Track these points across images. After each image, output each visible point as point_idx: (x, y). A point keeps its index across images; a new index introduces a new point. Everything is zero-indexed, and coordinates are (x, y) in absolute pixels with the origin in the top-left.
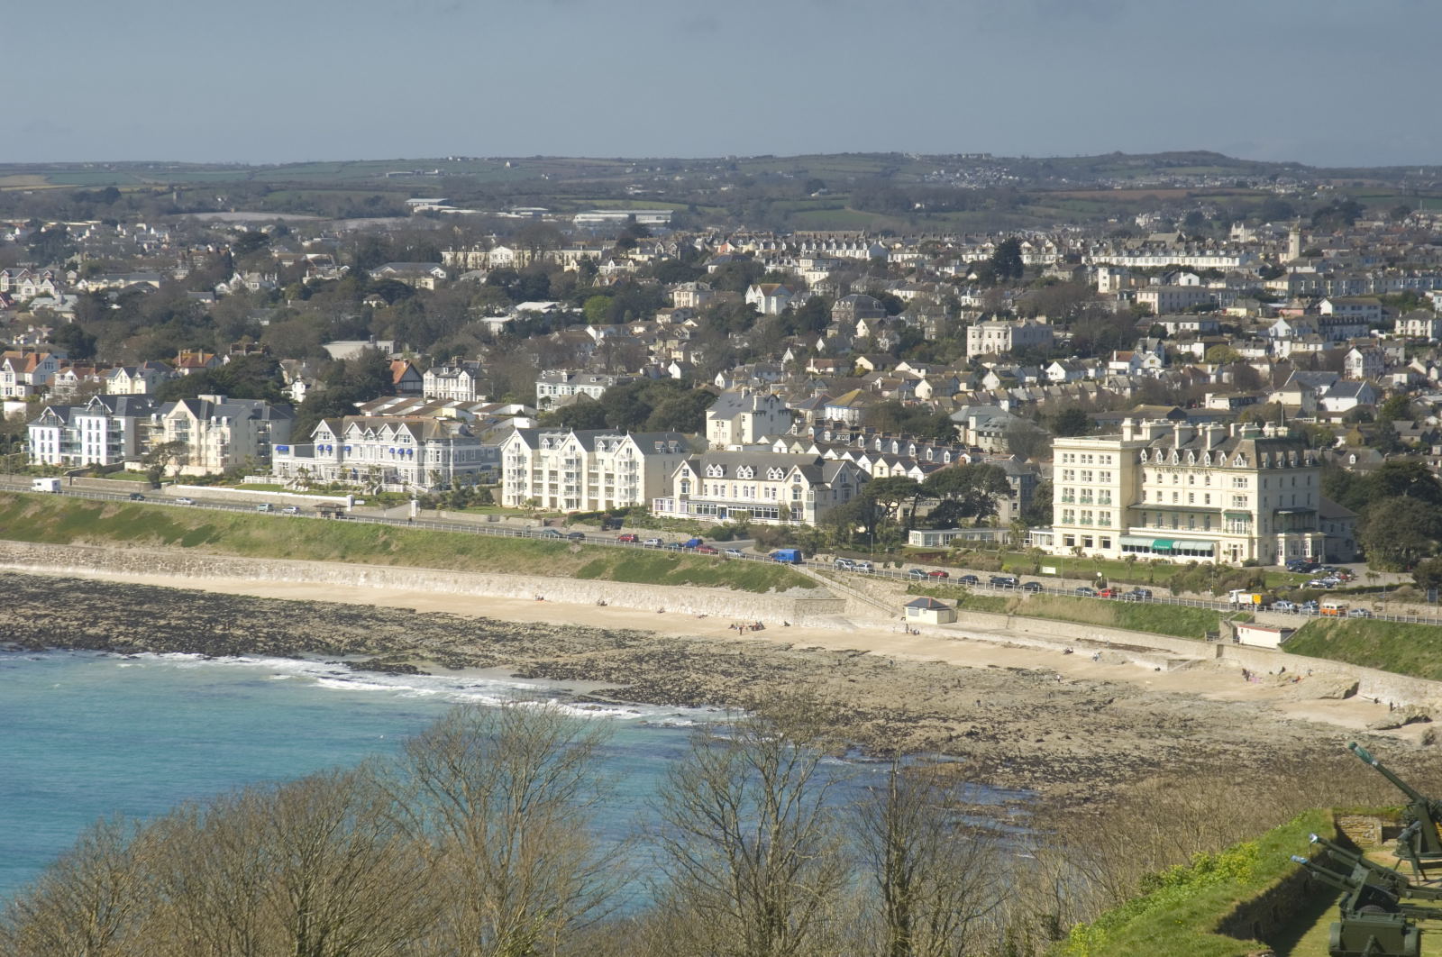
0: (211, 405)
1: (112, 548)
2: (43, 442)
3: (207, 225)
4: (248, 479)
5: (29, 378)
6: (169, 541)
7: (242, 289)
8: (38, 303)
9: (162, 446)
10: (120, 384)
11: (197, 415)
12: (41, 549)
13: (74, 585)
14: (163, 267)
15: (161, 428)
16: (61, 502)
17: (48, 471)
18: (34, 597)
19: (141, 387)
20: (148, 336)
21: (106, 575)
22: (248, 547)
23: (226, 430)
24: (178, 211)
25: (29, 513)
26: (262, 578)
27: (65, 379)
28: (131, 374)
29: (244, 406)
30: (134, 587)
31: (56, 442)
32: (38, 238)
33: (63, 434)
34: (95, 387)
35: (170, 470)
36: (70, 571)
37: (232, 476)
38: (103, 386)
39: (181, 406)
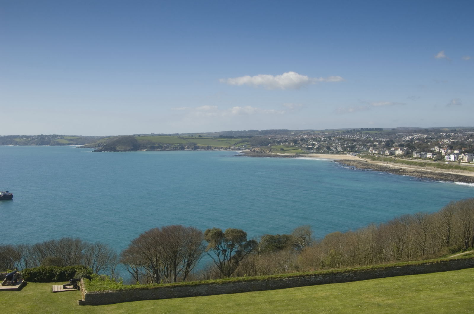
0: (466, 155)
1: (454, 170)
2: (447, 158)
3: (466, 134)
4: (470, 163)
5: (445, 151)
6: (461, 169)
7: (470, 141)
8: (447, 143)
9: (460, 159)
10: (456, 152)
11: (465, 155)
12: (446, 170)
13: (450, 174)
14: (461, 138)
15: (460, 157)
16: (448, 165)
17: (447, 161)
18: (445, 175)
19: (458, 152)
20: (459, 146)
21: (453, 173)
22: (470, 170)
23: (468, 157)
24: (463, 132)
25: (445, 166)
26: (472, 174)
27: (449, 151)
28: (457, 150)
29: (470, 154)
30: (457, 175)
31: (448, 158)
32: (447, 135)
33: (449, 157)
34: (453, 152)
35: (461, 161)
36: (449, 173)
37: (468, 162)
38: (454, 152)
39: (463, 154)
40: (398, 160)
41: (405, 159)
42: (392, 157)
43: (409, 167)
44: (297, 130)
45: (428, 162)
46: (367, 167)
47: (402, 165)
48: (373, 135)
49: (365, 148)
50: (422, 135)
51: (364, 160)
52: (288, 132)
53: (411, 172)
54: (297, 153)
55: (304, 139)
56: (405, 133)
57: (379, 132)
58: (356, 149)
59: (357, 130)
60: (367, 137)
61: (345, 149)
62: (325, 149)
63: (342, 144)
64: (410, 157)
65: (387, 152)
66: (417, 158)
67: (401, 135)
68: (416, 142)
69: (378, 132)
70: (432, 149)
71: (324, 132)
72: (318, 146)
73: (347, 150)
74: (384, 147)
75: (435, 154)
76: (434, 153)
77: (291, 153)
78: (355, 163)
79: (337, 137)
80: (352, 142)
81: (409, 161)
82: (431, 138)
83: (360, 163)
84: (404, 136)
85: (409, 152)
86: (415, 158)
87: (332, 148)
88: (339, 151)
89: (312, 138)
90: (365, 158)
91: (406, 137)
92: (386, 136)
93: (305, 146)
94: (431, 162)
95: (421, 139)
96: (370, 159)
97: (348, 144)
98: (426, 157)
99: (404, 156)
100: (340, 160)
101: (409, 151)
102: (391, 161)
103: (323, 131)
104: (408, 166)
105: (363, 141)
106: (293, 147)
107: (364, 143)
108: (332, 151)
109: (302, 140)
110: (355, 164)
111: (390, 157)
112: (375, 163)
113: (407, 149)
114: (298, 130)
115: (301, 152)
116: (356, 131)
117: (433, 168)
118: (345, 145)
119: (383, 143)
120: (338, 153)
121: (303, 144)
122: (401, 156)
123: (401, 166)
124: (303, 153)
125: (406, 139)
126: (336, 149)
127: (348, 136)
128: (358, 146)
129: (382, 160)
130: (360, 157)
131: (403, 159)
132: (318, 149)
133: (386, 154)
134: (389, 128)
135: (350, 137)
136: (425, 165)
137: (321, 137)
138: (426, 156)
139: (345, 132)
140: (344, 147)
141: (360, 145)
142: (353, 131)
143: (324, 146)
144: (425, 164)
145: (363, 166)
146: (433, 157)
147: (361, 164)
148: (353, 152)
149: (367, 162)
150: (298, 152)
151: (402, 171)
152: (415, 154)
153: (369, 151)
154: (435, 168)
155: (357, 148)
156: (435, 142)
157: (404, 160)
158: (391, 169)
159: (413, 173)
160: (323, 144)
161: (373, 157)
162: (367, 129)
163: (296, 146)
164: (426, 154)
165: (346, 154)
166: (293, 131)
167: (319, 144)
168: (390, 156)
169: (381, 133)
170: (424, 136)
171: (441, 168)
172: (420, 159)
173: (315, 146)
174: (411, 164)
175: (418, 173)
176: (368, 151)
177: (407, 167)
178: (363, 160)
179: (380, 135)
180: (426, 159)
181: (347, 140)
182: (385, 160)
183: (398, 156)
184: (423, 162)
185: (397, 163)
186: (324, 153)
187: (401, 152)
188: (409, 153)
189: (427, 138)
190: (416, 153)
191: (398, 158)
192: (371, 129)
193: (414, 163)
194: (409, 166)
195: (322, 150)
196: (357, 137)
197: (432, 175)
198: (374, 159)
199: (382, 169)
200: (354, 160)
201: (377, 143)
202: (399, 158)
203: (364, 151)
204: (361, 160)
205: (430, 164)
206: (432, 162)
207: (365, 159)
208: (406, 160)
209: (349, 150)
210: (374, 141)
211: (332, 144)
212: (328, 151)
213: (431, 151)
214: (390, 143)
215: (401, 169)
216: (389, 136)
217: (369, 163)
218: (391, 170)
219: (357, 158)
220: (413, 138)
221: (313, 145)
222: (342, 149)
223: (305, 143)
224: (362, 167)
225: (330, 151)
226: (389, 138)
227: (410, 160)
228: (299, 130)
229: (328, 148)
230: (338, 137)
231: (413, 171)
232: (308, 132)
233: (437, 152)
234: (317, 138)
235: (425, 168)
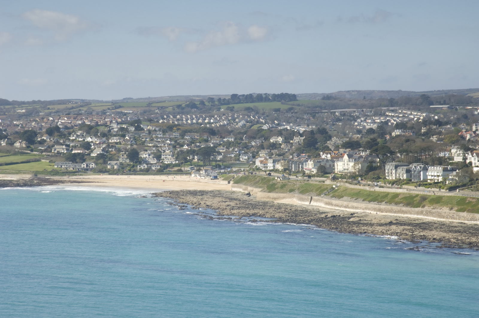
40: (342, 188)
41: (364, 185)
42: (324, 182)
43: (375, 209)
44: (37, 100)
45: (432, 194)
46: (252, 212)
47: (355, 204)
48: (267, 116)
49: (246, 153)
50: (411, 114)
51: (241, 190)
52: (7, 107)
53: (381, 225)
54: (36, 174)
55: (57, 128)
56: (363, 106)
57: (286, 107)
58: (219, 158)
59: (219, 100)
60: (251, 122)
61: (186, 159)
62: (123, 159)
63: (176, 141)
64: (378, 178)
65: (310, 166)
66: (397, 182)
67: (350, 112)
68: (393, 134)
69: (284, 107)
70: (442, 155)
71: (120, 107)
72: (103, 150)
73: (190, 161)
74: (300, 151)
75: (453, 170)
76: (449, 167)
77: (18, 172)
78: (217, 199)
79: (161, 121)
80: (205, 138)
81: (375, 192)
82: (439, 123)
83: (231, 199)
84: (358, 117)
85: (374, 165)
86: (393, 183)
87: (144, 155)
88: (168, 166)
89: (83, 126)
90: (245, 185)
91: (365, 120)
92: (305, 117)
93: (62, 149)
94: (439, 194)
95: (409, 125)
96: (260, 187)
97: (192, 142)
98: (425, 180)
99: (361, 176)
100: (171, 192)
101: (375, 162)
102: (321, 191)
103: (118, 105)
104: (372, 205)
105: (239, 134)
106: (22, 153)
107: (242, 139)
108: (146, 167)
109: (51, 132)
110: (215, 202)
111: (320, 182)
112: (275, 199)
113: (367, 157)
114: (39, 101)
115: (49, 168)
116: (217, 103)
117: (445, 210)
118: (186, 147)
119: (297, 139)
120: (164, 170)
121: (53, 146)
122: (353, 177)
123: (353, 207)
124: (56, 173)
125: (364, 126)
126: (158, 157)
127: (193, 119)
128: (222, 150)
129: (297, 191)
130: (232, 182)
131: (357, 187)
132: (103, 158)
133: (307, 172)
134: (315, 95)
135: (200, 121)
136: (424, 203)
137: (111, 122)
138: (425, 176)
139: (183, 105)
140: (181, 151)
141: (229, 145)
142: (207, 103)
143: (119, 150)
144: (424, 198)
145: (239, 208)
146: (445, 180)
147: (232, 204)
148: (209, 168)
149: (251, 198)
150: (41, 170)
151: (354, 223)
152: (394, 171)
153: (258, 163)
154: (452, 211)
155: (220, 153)
156: (452, 132)
157: (361, 187)
158: (323, 216)
159: (388, 228)
160: (117, 143)
161: (269, 180)
162: (249, 98)
163: (32, 151)
164: (425, 169)
165: (190, 174)
166: (23, 103)
167: (104, 143)
168: (318, 179)
169: (290, 109)
170: (417, 116)
171: (470, 211)
172: (407, 183)
173: (92, 152)
174: (381, 202)
175: (402, 227)
176: (254, 163)
177: (369, 209)
178: (239, 190)
179: (290, 115)
180: (425, 184)
181: (190, 131)
182: (304, 190)
183: (343, 177)
184: (417, 193)
185: (340, 197)
186: (122, 170)
187: (352, 164)
188: (375, 168)
189: (426, 122)
190: (396, 167)
191: (342, 184)
192: (260, 98)
193: (389, 197)
194: (377, 206)
195: (113, 163)
196: (219, 121)
197: (445, 231)
198: (271, 188)
199: (296, 216)
200: (211, 192)
201: (280, 139)
202: (346, 182)
203: (243, 164)
204: (234, 192)
205: (437, 201)
206: (443, 194)
207: (244, 187)
208: (367, 188)
209: (196, 160)
210: (272, 132)
211: (145, 142)
212: (133, 166)
213: (440, 162)
214: (319, 140)
215: (352, 214)
216: (314, 117)
217: (258, 199)
218: (321, 220)
219: (222, 185)
220: (386, 123)
221: (87, 146)
222: (177, 159)
223: (61, 141)
224: (235, 211)
225: (140, 163)
226: (313, 124)
227: (377, 189)
228: (42, 100)
229: (134, 156)
230: (163, 122)
231: (389, 221)
232: (70, 106)
233: (457, 163)
234: (97, 125)
235: (421, 213)
